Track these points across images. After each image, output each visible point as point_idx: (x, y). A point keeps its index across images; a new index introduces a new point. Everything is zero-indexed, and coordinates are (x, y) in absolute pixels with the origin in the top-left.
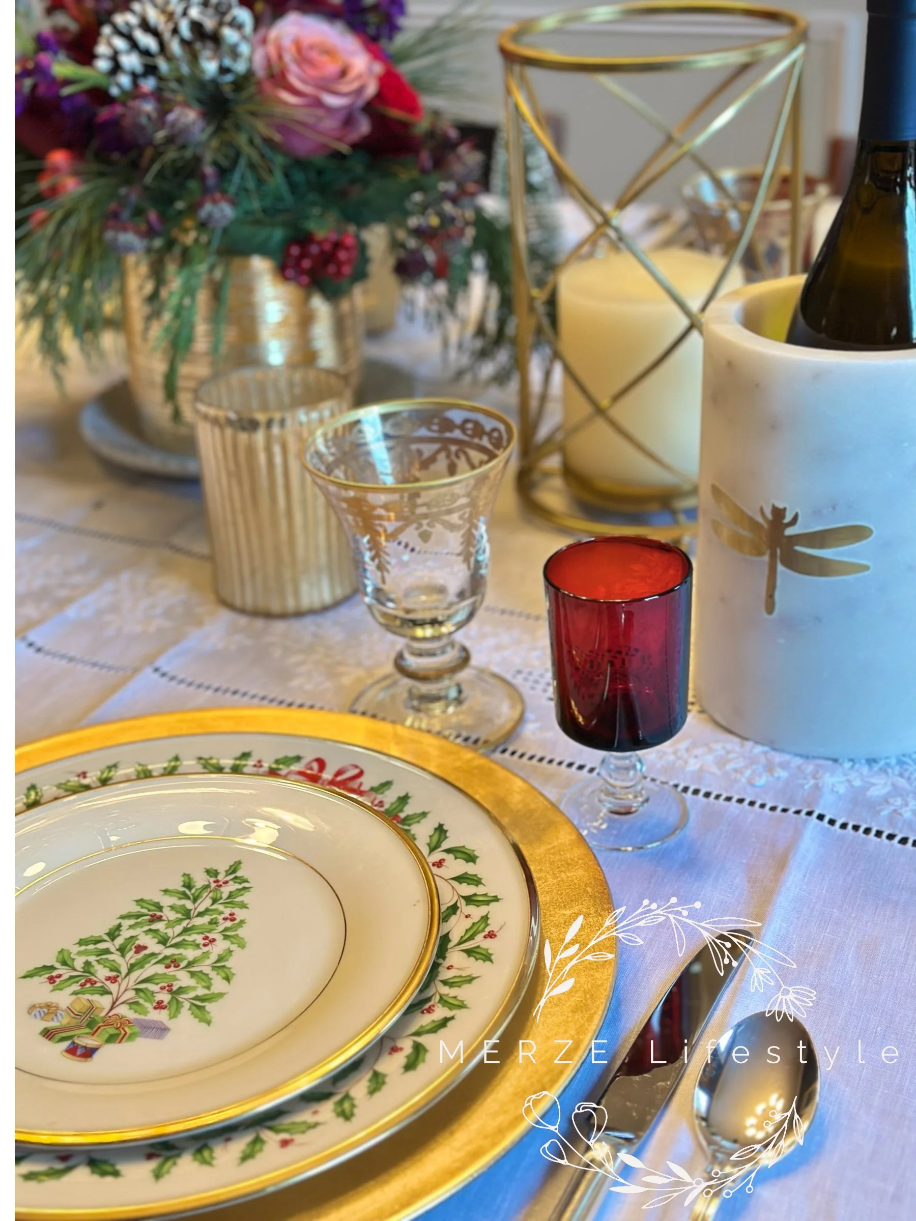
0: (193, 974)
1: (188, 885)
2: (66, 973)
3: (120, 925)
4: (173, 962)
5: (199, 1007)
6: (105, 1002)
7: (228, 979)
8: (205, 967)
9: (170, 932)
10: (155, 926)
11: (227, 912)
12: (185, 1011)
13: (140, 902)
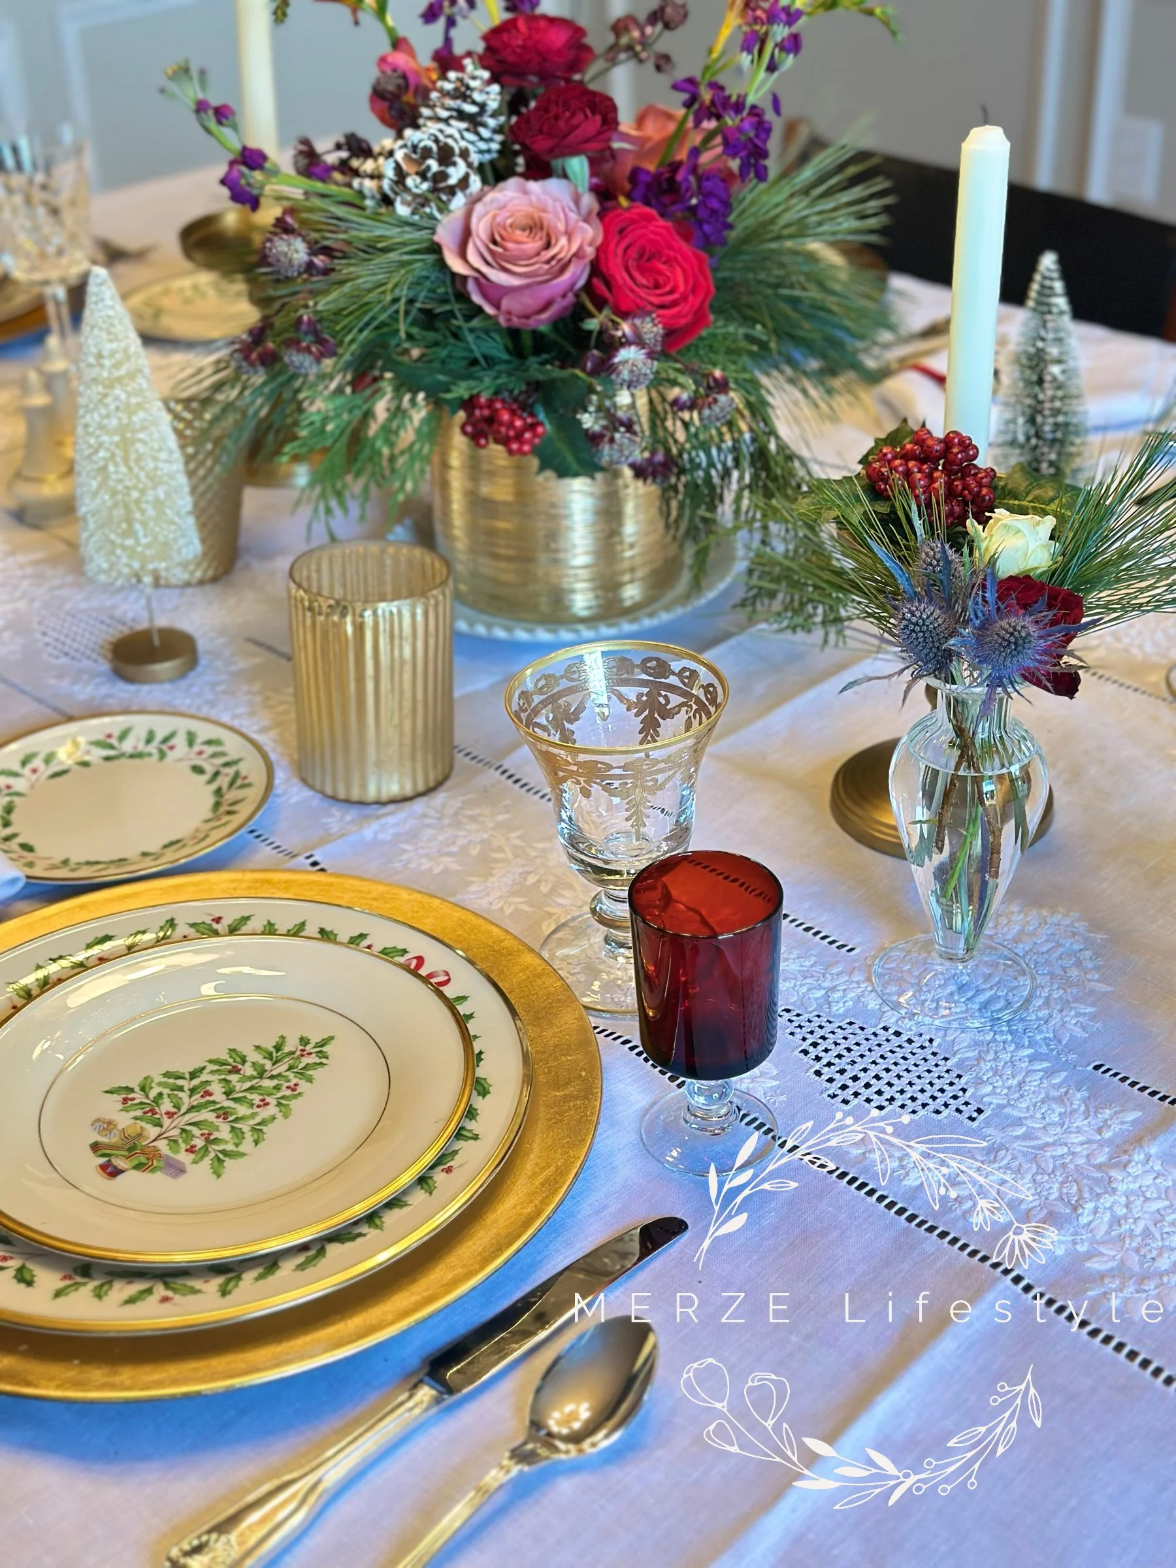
0: (233, 1129)
1: (278, 1048)
2: (139, 1097)
3: (204, 1068)
4: (224, 1114)
5: (219, 1163)
6: (153, 1131)
7: (256, 1142)
8: (245, 1127)
9: (238, 1086)
10: (229, 1077)
11: (295, 1081)
12: (207, 1161)
13: (232, 1051)
